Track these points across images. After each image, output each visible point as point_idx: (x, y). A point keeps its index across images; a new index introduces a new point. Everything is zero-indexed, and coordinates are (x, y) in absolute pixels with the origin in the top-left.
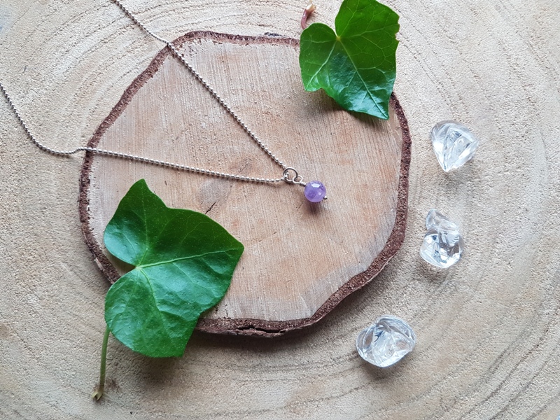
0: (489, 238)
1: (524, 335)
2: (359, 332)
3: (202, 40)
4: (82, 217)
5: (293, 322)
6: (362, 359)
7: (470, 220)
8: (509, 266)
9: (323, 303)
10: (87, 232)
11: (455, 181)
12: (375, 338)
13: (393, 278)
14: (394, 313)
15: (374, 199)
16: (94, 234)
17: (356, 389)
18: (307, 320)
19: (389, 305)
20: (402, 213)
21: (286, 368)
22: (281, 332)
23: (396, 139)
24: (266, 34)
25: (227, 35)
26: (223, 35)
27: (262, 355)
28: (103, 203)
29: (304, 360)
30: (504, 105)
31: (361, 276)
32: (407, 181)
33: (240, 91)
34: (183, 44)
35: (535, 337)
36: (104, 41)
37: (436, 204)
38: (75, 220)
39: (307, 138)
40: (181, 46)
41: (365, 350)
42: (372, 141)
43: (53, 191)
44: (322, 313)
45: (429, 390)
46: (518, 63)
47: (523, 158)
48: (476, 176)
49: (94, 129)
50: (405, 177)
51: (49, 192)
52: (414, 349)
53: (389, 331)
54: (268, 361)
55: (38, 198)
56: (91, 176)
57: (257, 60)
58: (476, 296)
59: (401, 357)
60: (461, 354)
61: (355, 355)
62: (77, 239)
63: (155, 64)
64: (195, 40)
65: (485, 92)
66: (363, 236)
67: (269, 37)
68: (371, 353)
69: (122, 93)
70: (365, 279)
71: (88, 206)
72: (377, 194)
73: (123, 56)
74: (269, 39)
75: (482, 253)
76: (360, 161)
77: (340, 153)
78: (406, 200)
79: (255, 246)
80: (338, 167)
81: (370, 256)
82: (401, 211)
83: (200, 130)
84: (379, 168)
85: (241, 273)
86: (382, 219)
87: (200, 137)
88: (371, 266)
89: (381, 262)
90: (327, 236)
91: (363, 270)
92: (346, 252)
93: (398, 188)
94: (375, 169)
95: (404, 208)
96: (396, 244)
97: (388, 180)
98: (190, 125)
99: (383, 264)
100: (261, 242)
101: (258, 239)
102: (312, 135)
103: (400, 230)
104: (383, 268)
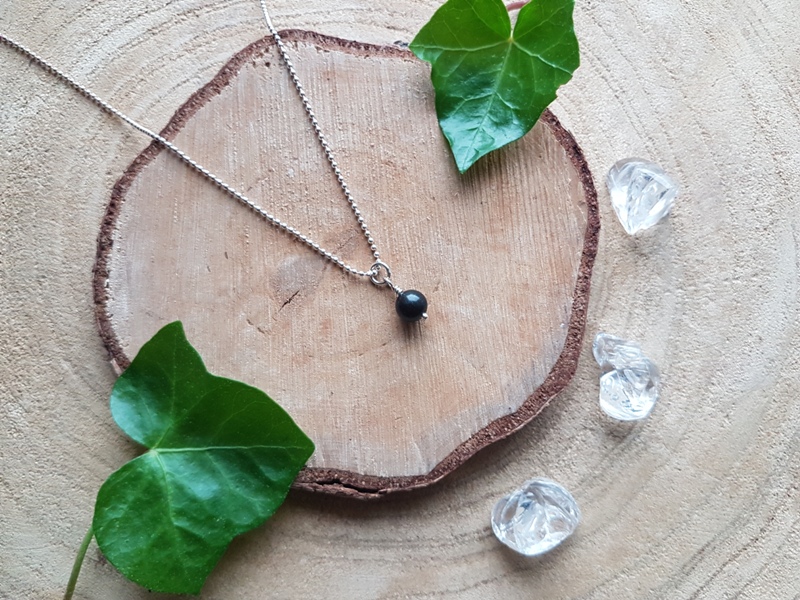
0: (701, 376)
1: (738, 522)
2: (497, 500)
3: (300, 44)
4: (96, 296)
5: (399, 479)
6: (498, 540)
7: (676, 347)
8: (726, 420)
9: (447, 455)
10: (102, 319)
11: (660, 287)
12: (520, 510)
13: (555, 424)
14: (551, 476)
15: (537, 307)
16: (112, 323)
17: (485, 582)
18: (420, 478)
19: (544, 464)
20: (576, 331)
21: (384, 544)
22: (380, 493)
23: (578, 219)
24: (396, 43)
25: (337, 39)
26: (332, 38)
27: (349, 522)
28: (129, 278)
29: (412, 534)
30: (743, 179)
31: (507, 419)
32: (589, 284)
33: (350, 127)
34: (271, 48)
35: (754, 527)
36: (151, 31)
37: (628, 320)
38: (87, 300)
39: (444, 205)
40: (267, 51)
41: (503, 527)
42: (542, 220)
43: (57, 251)
44: (444, 469)
45: (592, 592)
46: (768, 118)
47: (762, 261)
48: (691, 282)
49: (126, 164)
50: (586, 278)
51: (51, 253)
52: (575, 531)
53: (540, 502)
54: (357, 532)
55: (35, 260)
56: (115, 235)
57: (380, 82)
58: (675, 461)
59: (555, 542)
60: (644, 543)
61: (488, 533)
62: (89, 327)
63: (224, 73)
64: (288, 43)
65: (716, 158)
66: (515, 361)
67: (401, 49)
68: (512, 532)
69: (173, 114)
70: (513, 425)
71: (108, 280)
72: (542, 300)
73: (179, 56)
74: (400, 52)
75: (689, 397)
76: (521, 247)
77: (491, 232)
78: (583, 313)
79: (352, 362)
80: (487, 254)
81: (524, 391)
82: (576, 328)
83: (285, 180)
84: (548, 260)
85: (328, 399)
86: (545, 338)
87: (284, 190)
88: (523, 406)
89: (538, 401)
90: (462, 356)
91: (510, 411)
92: (487, 383)
93: (574, 292)
94: (542, 261)
95: (580, 324)
96: (563, 377)
97: (561, 280)
98: (270, 170)
99: (541, 404)
100: (362, 356)
101: (358, 352)
102: (453, 203)
103: (571, 357)
104: (540, 411)
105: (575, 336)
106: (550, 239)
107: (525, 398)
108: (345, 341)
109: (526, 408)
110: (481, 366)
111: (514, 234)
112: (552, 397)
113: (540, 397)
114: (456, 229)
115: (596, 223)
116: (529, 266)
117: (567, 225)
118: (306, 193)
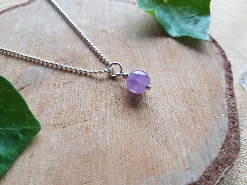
39: (135, 50)
66: (192, 138)
76: (185, 70)
77: (165, 63)
78: (235, 109)
79: (56, 132)
80: (163, 72)
81: (202, 163)
82: (233, 118)
83: (43, 35)
84: (204, 78)
85: (28, 160)
86: (212, 123)
87: (41, 38)
88: (203, 175)
89: (215, 172)
90: (147, 132)
91: (192, 181)
92: (170, 154)
93: (225, 96)
94: (200, 78)
95: (235, 116)
96: (231, 152)
97: (215, 88)
98: (37, 31)
99: (218, 175)
100: (65, 128)
101: (62, 125)
102: (141, 49)
103: (234, 137)
104: (218, 181)
105: (234, 123)
106: (202, 68)
107: (204, 168)
108: (54, 117)
109: (206, 177)
110: (164, 141)
111: (179, 64)
112: (226, 169)
113: (217, 168)
114: (143, 60)
115: (228, 63)
116: (192, 80)
117: (211, 62)
118: (53, 39)
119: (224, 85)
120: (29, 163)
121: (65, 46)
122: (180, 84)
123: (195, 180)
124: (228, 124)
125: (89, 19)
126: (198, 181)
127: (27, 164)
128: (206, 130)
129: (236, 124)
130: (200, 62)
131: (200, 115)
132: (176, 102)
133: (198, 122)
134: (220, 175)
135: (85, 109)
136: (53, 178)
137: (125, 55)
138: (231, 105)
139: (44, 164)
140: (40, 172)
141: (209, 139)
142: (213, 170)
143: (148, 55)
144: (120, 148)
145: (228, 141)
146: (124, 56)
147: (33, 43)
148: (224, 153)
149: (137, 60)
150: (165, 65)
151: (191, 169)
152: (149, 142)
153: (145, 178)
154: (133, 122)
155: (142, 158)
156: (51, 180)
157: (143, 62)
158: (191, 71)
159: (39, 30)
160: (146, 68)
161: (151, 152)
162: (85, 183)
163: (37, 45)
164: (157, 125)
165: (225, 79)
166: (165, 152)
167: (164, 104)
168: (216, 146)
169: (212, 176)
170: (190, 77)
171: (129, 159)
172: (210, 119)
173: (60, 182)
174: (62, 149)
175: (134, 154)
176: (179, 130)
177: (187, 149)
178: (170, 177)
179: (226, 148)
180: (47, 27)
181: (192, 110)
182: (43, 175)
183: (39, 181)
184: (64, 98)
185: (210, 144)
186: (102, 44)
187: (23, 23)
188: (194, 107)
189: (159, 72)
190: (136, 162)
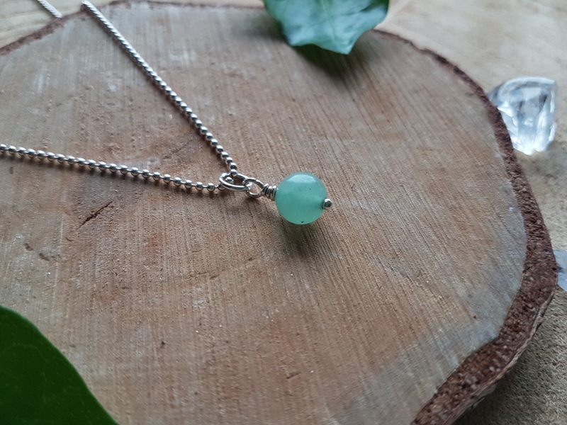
20: (532, 216)
23: (474, 107)
50: (512, 160)
64: (121, 7)
66: (467, 261)
76: (419, 134)
77: (375, 124)
78: (530, 195)
79: (199, 289)
80: (377, 144)
81: (497, 302)
82: (530, 213)
83: (105, 95)
84: (458, 144)
85: (156, 355)
86: (496, 226)
87: (102, 103)
88: (505, 325)
89: (525, 316)
90: (380, 263)
91: (488, 337)
92: (434, 297)
93: (506, 173)
94: (451, 145)
95: (532, 208)
96: (544, 275)
97: (483, 161)
98: (87, 89)
99: (530, 319)
100: (216, 279)
101: (208, 274)
102: (319, 102)
103: (542, 247)
104: (534, 330)
105: (534, 222)
106: (450, 125)
107: (503, 312)
108: (186, 260)
109: (511, 328)
110: (417, 274)
111: (403, 123)
112: (543, 307)
113: (525, 309)
114: (329, 125)
115: (494, 110)
116: (438, 150)
117: (463, 112)
118: (130, 103)
119: (499, 154)
120: (161, 360)
121: (161, 116)
122: (417, 161)
123: (494, 335)
124: (525, 224)
125: (193, 53)
126: (500, 337)
127: (157, 364)
128: (488, 242)
129: (539, 222)
130: (442, 115)
131: (471, 216)
132: (418, 197)
133: (470, 229)
134: (534, 320)
135: (244, 235)
136: (221, 381)
137: (290, 118)
138: (520, 189)
139: (194, 356)
140: (190, 373)
141: (498, 258)
142: (519, 313)
143: (337, 113)
144: (335, 299)
145: (533, 257)
146: (289, 121)
147: (88, 115)
148: (532, 279)
149: (319, 126)
150: (376, 129)
151: (480, 317)
152: (389, 280)
153: (401, 347)
154: (347, 247)
155: (383, 311)
156: (218, 384)
157: (331, 127)
158: (430, 135)
159: (92, 87)
160: (341, 140)
161: (397, 297)
162: (288, 378)
163: (98, 120)
164: (394, 247)
165: (498, 142)
166: (424, 294)
167: (397, 204)
168: (513, 268)
169: (522, 323)
170: (432, 146)
171: (359, 318)
172: (490, 221)
173: (237, 385)
174: (223, 319)
175: (366, 306)
176: (439, 249)
177: (462, 281)
178: (446, 338)
179: (532, 269)
180: (108, 77)
181: (452, 208)
182: (198, 379)
183: (192, 392)
184: (194, 220)
185: (502, 266)
186: (238, 101)
187: (49, 75)
188: (454, 203)
189: (369, 144)
190: (374, 322)
